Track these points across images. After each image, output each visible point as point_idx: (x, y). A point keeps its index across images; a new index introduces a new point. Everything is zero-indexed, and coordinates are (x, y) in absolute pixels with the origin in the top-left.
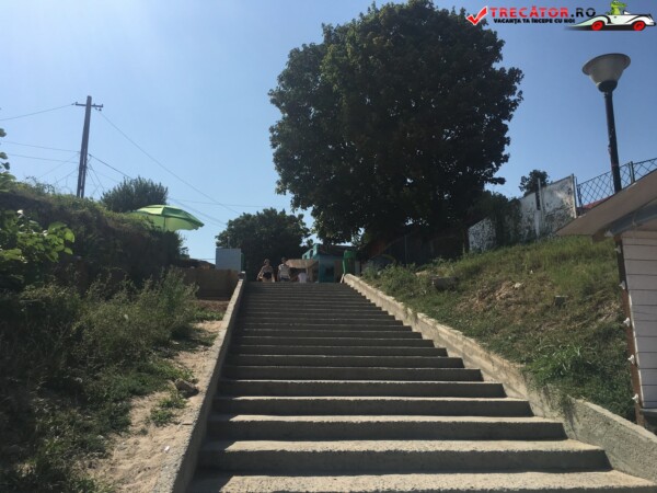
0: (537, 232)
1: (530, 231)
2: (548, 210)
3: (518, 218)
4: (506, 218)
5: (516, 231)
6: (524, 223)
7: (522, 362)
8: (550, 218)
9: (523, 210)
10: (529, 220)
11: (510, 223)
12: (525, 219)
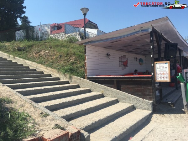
0: (39, 37)
1: (37, 36)
2: (43, 31)
3: (33, 32)
4: (30, 31)
5: (33, 35)
6: (35, 33)
7: (57, 69)
8: (43, 33)
9: (35, 30)
10: (37, 33)
11: (30, 33)
12: (35, 32)
